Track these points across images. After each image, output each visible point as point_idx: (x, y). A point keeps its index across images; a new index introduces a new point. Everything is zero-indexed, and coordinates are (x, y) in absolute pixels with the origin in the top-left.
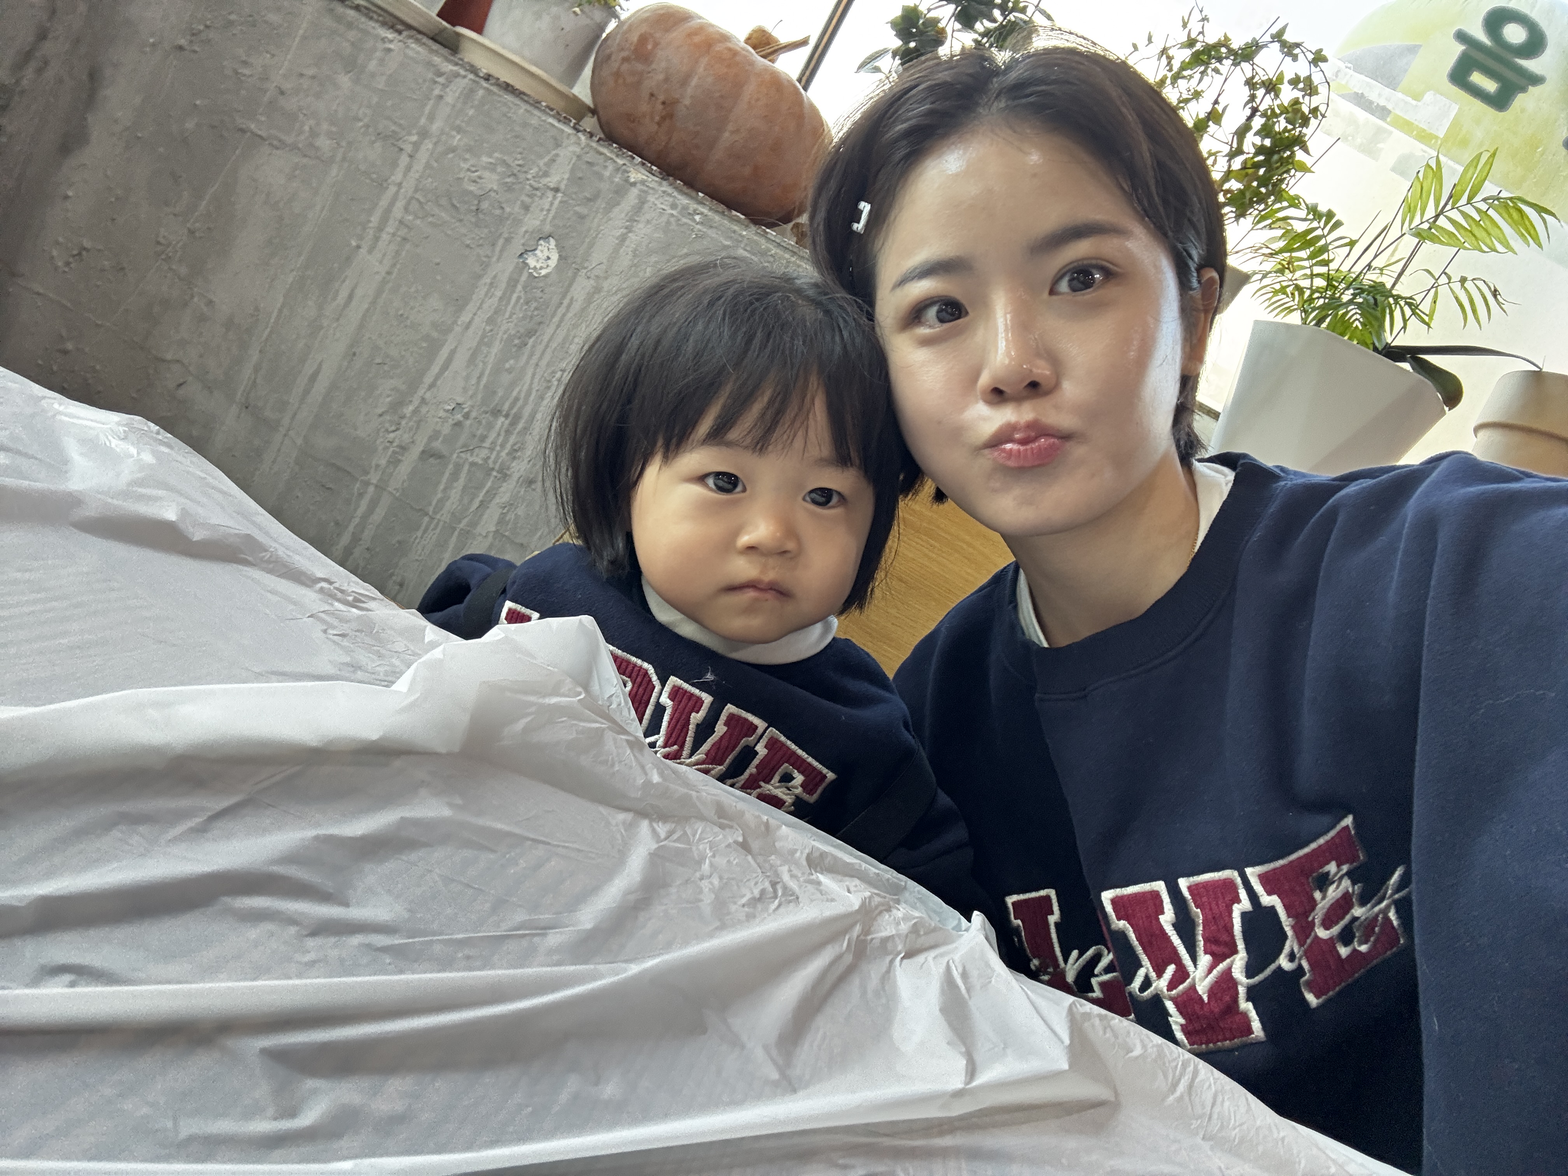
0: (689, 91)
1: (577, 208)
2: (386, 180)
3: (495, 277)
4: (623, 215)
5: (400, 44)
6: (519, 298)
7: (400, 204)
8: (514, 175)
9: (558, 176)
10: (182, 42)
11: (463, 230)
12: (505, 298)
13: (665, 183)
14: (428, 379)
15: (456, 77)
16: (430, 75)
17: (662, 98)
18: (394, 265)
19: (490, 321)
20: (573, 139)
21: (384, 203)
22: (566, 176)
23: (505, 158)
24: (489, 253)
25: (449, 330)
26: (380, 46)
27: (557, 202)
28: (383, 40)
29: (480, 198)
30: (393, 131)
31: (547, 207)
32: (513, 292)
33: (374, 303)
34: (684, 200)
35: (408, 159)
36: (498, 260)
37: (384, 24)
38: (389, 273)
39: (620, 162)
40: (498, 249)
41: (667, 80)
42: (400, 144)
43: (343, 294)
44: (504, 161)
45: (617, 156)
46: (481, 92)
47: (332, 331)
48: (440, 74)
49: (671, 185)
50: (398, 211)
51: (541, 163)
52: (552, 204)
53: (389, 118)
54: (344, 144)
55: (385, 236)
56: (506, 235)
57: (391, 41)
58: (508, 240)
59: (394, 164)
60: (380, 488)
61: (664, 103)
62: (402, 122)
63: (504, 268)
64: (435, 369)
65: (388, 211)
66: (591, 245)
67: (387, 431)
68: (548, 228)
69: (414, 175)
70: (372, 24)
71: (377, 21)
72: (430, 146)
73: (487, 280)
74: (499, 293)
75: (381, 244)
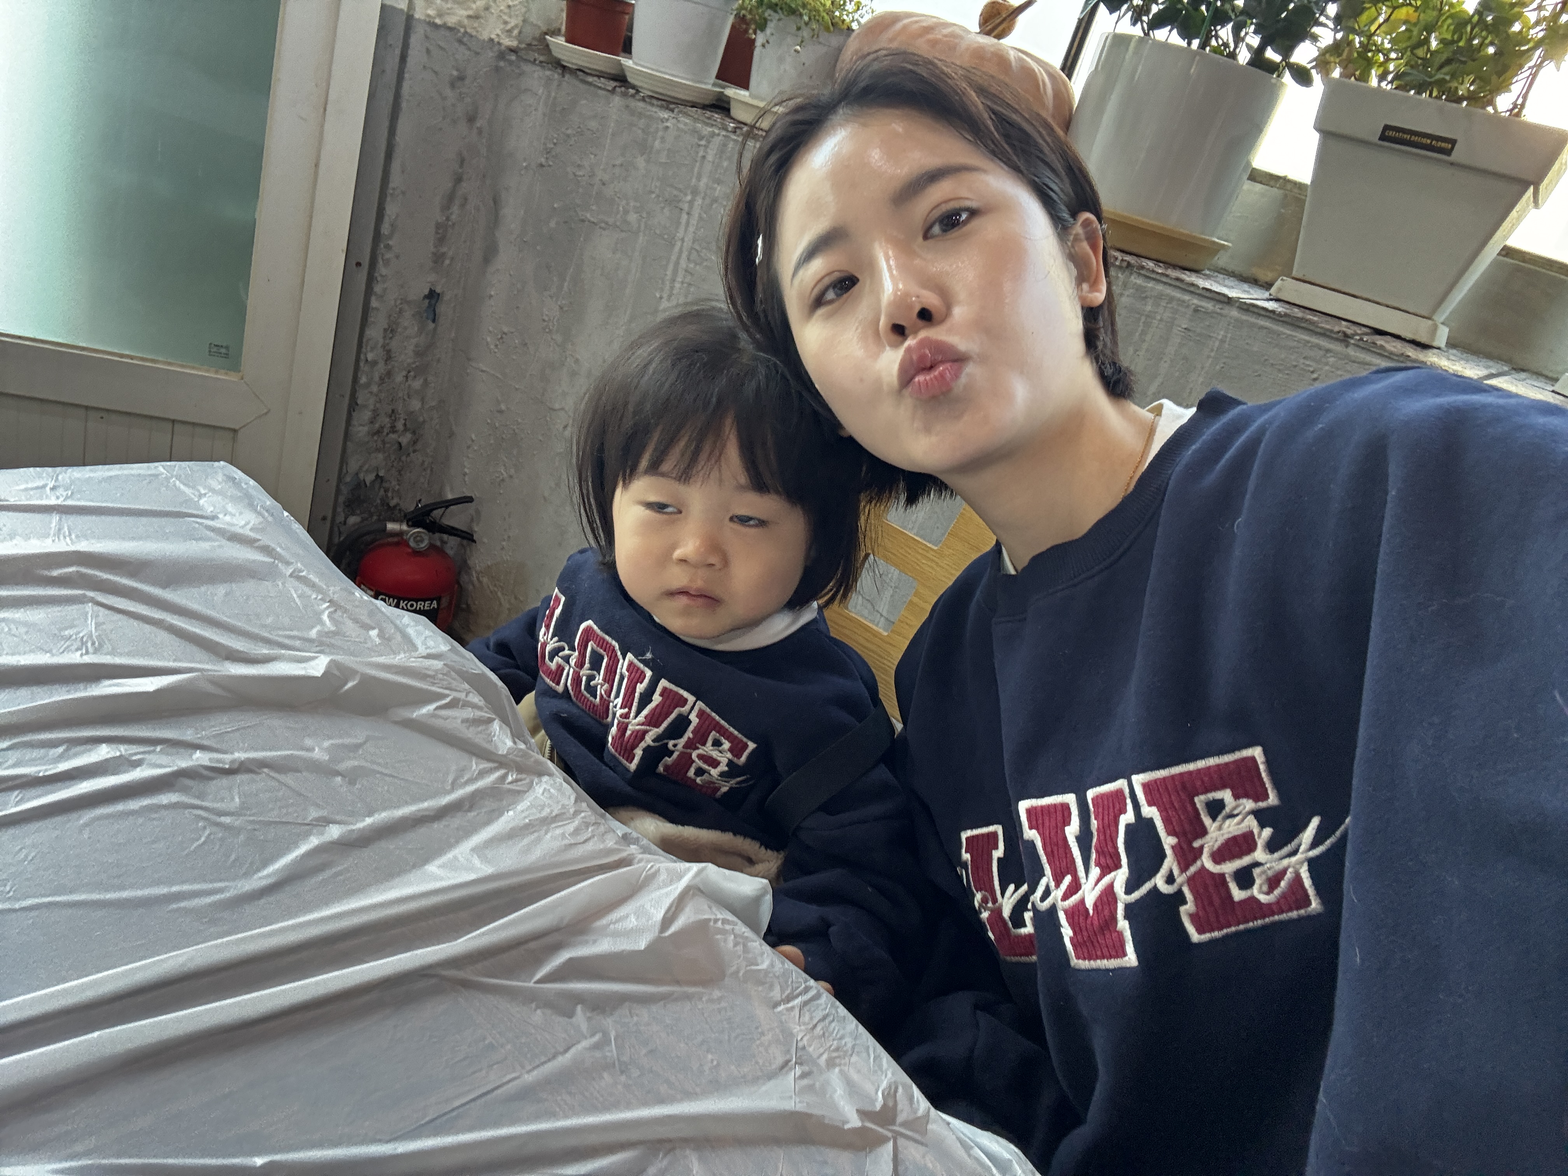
2: (673, 238)
5: (674, 121)
10: (543, 160)
15: (713, 137)
16: (696, 140)
21: (674, 258)
26: (661, 126)
28: (663, 120)
30: (676, 196)
35: (687, 216)
42: (681, 205)
46: (728, 143)
48: (702, 138)
50: (683, 263)
53: (672, 186)
54: (644, 215)
55: (677, 285)
57: (667, 120)
59: (678, 223)
62: (681, 186)
65: (677, 263)
69: (691, 229)
70: (654, 109)
71: (658, 106)
72: (699, 201)
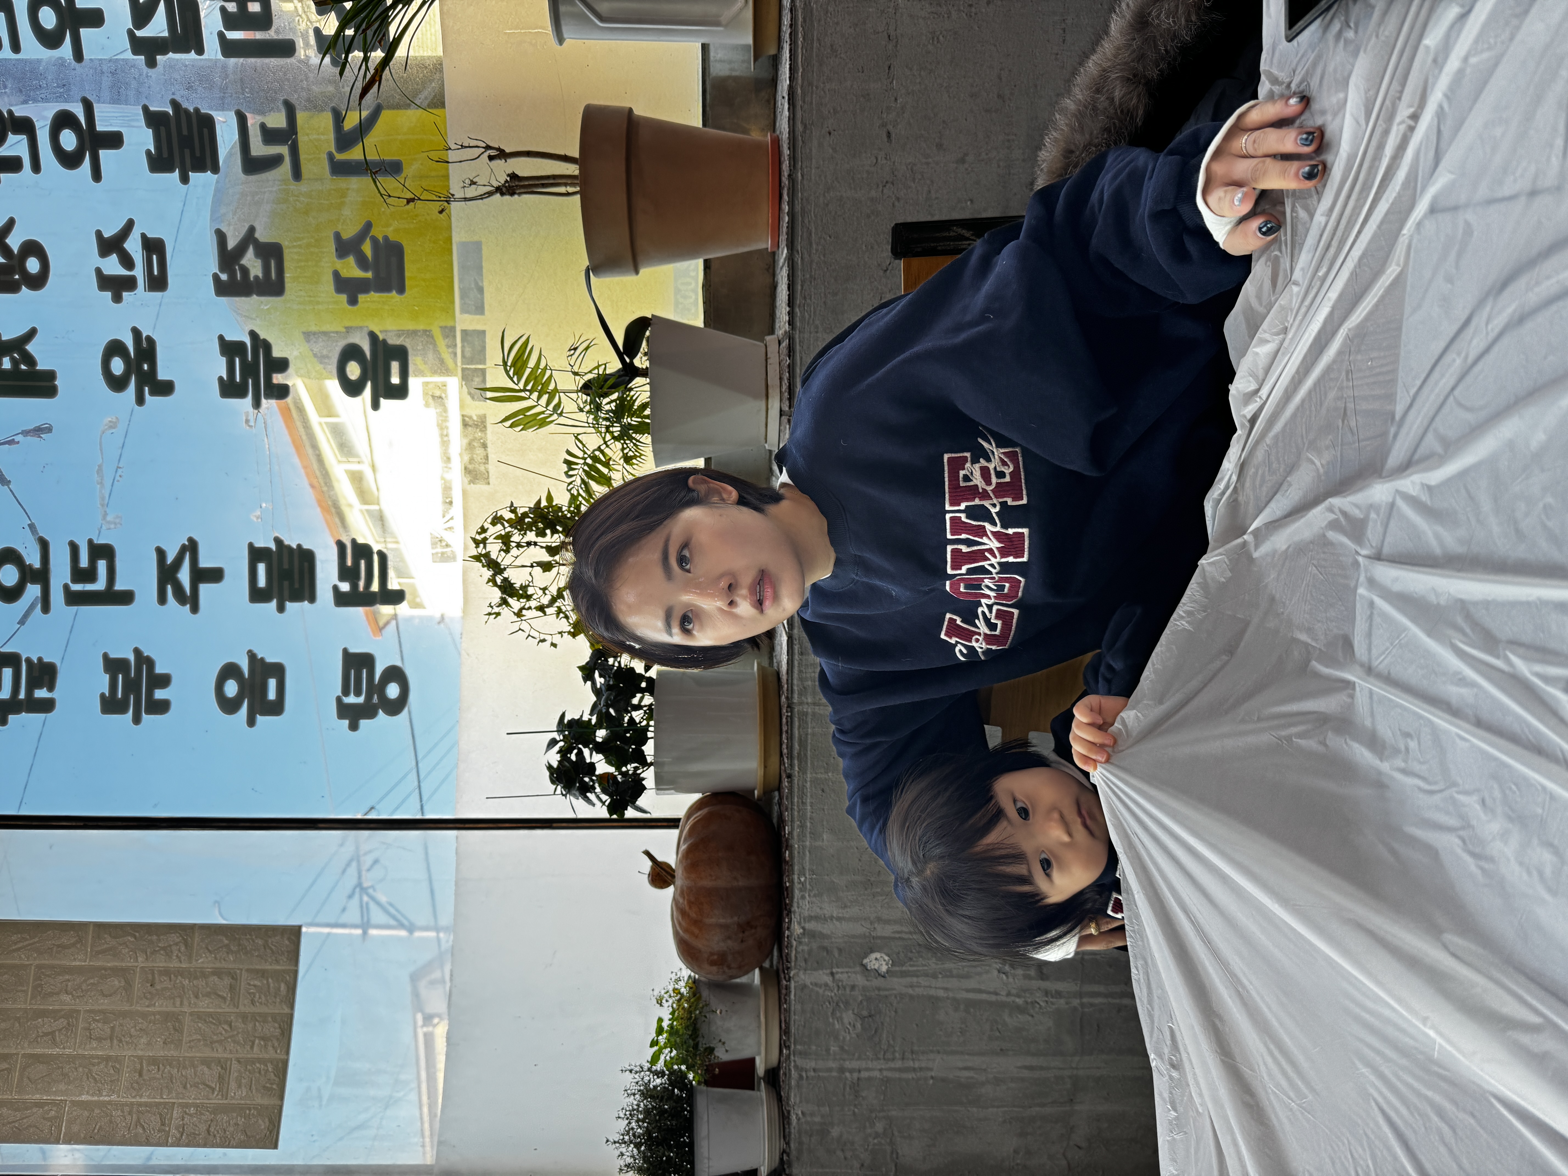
0: (729, 921)
1: (836, 955)
3: (906, 987)
4: (826, 926)
5: (796, 1108)
6: (911, 966)
7: (892, 1065)
8: (837, 1004)
9: (823, 977)
11: (888, 1019)
12: (915, 974)
13: (793, 909)
14: (993, 998)
16: (804, 1081)
17: (741, 935)
18: (932, 1051)
19: (934, 976)
20: (796, 979)
22: (821, 972)
23: (830, 1014)
24: (893, 998)
25: (955, 999)
27: (839, 970)
29: (863, 1018)
30: (850, 1088)
31: (845, 975)
32: (909, 971)
33: (962, 1053)
34: (797, 893)
35: (862, 1073)
36: (894, 989)
37: (789, 1124)
38: (939, 1052)
39: (794, 943)
40: (886, 993)
41: (729, 938)
42: (855, 1081)
43: (966, 1074)
44: (832, 1013)
45: (792, 946)
46: (799, 1047)
47: (995, 1070)
48: (801, 1077)
49: (792, 906)
50: (898, 1064)
51: (821, 991)
52: (842, 973)
55: (917, 1065)
56: (877, 992)
57: (797, 1115)
58: (879, 989)
60: (1080, 995)
61: (743, 932)
63: (897, 984)
64: (984, 996)
65: (900, 1070)
66: (854, 936)
67: (1041, 1007)
68: (858, 969)
69: (870, 1065)
70: (793, 1131)
71: (789, 1128)
72: (847, 1063)
73: (910, 991)
74: (915, 979)
75: (923, 1065)
